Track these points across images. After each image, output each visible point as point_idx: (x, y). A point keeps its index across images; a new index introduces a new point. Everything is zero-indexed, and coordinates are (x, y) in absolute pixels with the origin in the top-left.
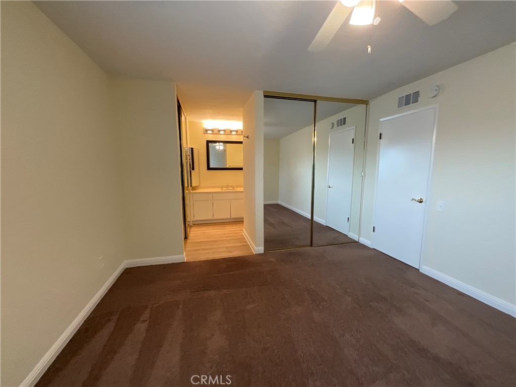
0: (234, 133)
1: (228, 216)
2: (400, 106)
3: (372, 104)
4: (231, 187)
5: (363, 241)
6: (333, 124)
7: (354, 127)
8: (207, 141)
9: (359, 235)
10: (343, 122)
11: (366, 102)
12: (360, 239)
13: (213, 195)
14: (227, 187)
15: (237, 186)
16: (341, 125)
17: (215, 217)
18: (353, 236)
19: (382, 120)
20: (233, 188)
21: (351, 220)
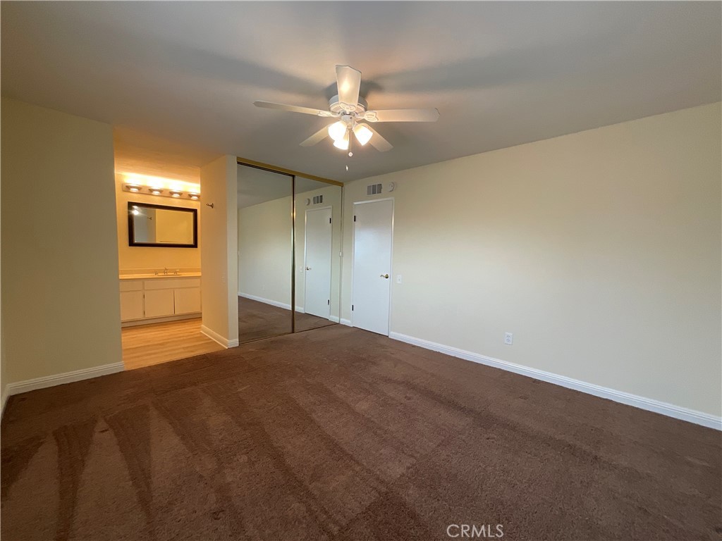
0: (175, 196)
1: (171, 313)
2: (369, 193)
3: (346, 187)
4: (171, 271)
5: (344, 321)
6: (309, 200)
7: (331, 207)
8: (129, 203)
9: (340, 317)
10: (319, 200)
11: (341, 184)
12: (341, 319)
13: (144, 283)
14: (165, 271)
15: (182, 270)
16: (318, 203)
17: (147, 316)
18: (334, 318)
19: (355, 203)
20: (176, 272)
21: (331, 302)
